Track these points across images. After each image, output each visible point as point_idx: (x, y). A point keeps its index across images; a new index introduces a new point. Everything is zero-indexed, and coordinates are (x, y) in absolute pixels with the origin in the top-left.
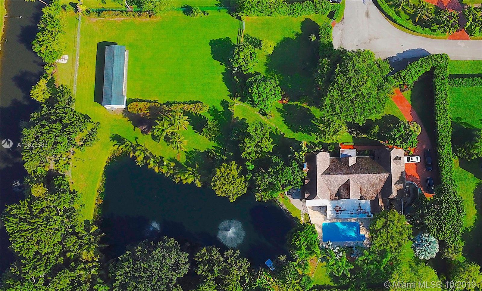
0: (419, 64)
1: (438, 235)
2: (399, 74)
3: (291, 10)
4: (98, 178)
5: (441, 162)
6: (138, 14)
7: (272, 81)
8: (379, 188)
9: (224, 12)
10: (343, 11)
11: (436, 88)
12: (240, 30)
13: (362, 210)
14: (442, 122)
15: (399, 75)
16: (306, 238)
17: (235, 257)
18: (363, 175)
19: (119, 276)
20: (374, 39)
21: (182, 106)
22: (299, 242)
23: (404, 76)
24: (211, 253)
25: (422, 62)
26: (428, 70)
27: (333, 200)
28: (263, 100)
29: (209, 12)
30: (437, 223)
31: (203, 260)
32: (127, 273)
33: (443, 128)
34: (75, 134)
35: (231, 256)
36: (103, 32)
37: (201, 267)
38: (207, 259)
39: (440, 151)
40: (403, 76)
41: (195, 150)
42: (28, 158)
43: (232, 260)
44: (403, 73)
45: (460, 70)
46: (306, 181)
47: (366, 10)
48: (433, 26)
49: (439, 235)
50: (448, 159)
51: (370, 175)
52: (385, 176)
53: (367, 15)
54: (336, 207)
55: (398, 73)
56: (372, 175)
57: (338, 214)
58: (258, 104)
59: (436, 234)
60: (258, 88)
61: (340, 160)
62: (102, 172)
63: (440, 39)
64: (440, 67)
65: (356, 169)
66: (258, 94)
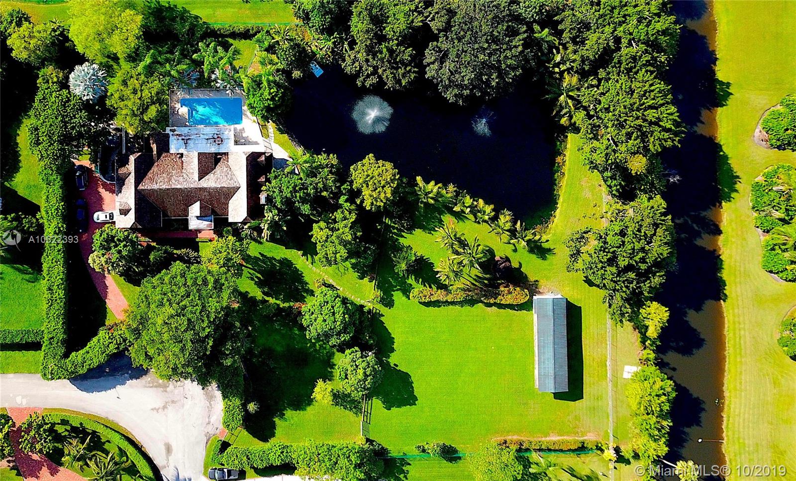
0: (88, 362)
1: (69, 96)
2: (118, 347)
3: (287, 452)
4: (565, 192)
5: (61, 208)
6: (525, 445)
7: (314, 334)
8: (155, 169)
9: (394, 452)
10: (207, 456)
11: (62, 324)
12: (368, 422)
13: (183, 139)
14: (56, 271)
15: (118, 345)
16: (261, 96)
17: (363, 76)
18: (177, 187)
19: (519, 45)
20: (159, 408)
21: (450, 298)
22: (272, 91)
23: (110, 343)
24: (394, 77)
25: (83, 366)
26: (73, 354)
27: (225, 154)
28: (327, 302)
29: (416, 452)
30: (69, 113)
31: (405, 69)
32: (507, 49)
33: (56, 261)
34: (597, 248)
35: (368, 76)
36: (576, 416)
37: (406, 57)
38: (400, 70)
39: (62, 226)
40: (112, 342)
41: (431, 233)
42: (657, 210)
43: (367, 70)
44: (112, 348)
45: (25, 358)
46: (262, 179)
47: (170, 458)
48: (66, 430)
49: (67, 96)
50: (50, 214)
51: (167, 187)
52: (145, 185)
53: (169, 449)
54: (220, 143)
55: (121, 349)
56: (164, 187)
57: (218, 133)
58: (336, 298)
59: (71, 96)
60: (335, 321)
61: (214, 212)
62: (560, 201)
63: (54, 409)
64: (55, 358)
65: (188, 197)
66: (334, 312)
